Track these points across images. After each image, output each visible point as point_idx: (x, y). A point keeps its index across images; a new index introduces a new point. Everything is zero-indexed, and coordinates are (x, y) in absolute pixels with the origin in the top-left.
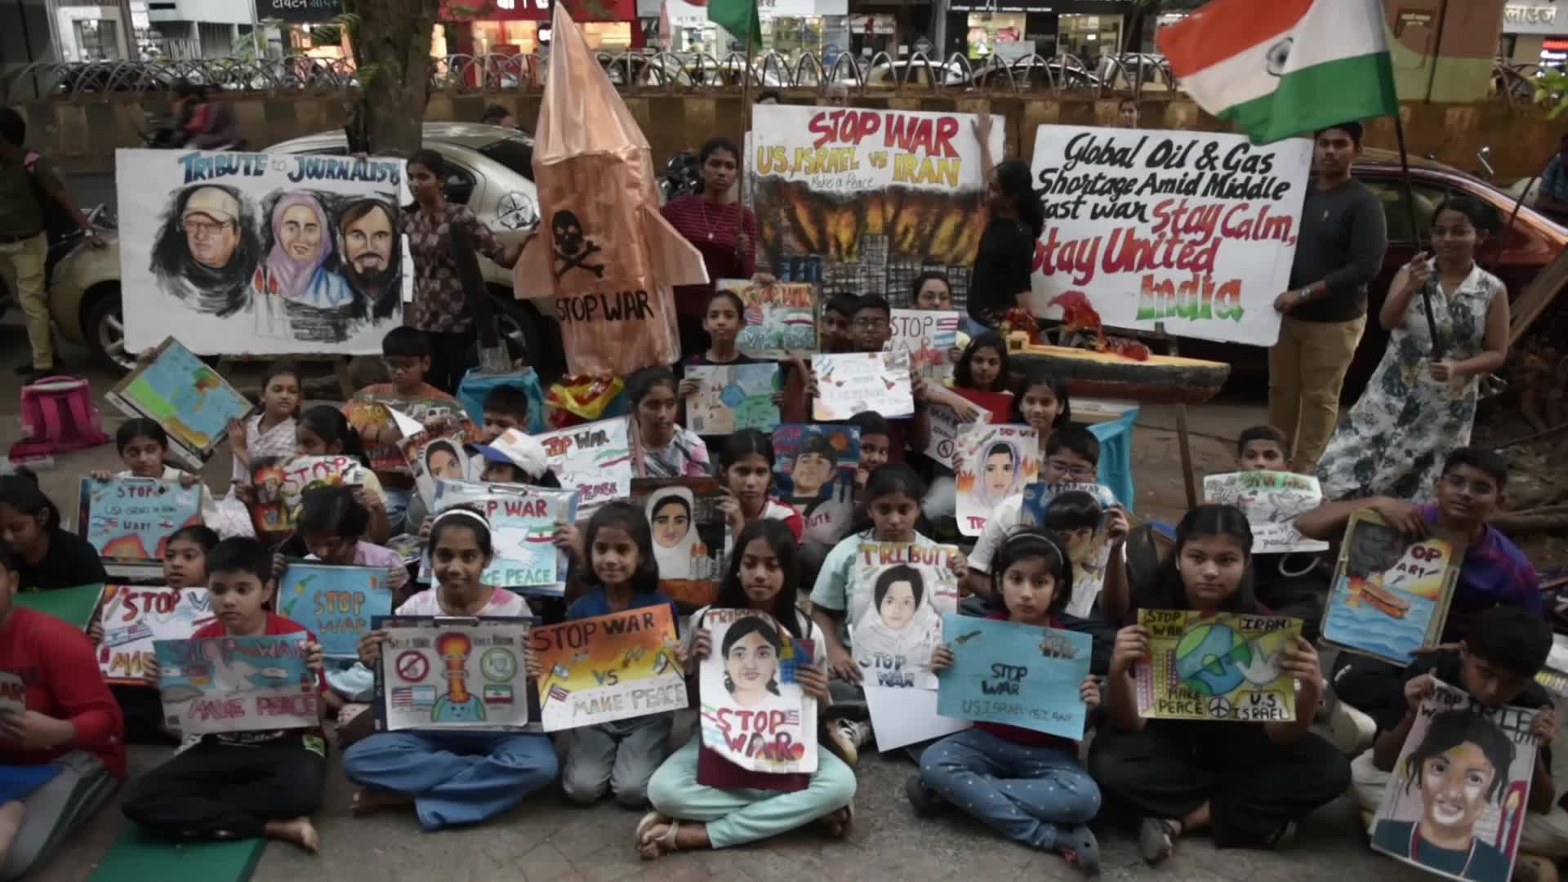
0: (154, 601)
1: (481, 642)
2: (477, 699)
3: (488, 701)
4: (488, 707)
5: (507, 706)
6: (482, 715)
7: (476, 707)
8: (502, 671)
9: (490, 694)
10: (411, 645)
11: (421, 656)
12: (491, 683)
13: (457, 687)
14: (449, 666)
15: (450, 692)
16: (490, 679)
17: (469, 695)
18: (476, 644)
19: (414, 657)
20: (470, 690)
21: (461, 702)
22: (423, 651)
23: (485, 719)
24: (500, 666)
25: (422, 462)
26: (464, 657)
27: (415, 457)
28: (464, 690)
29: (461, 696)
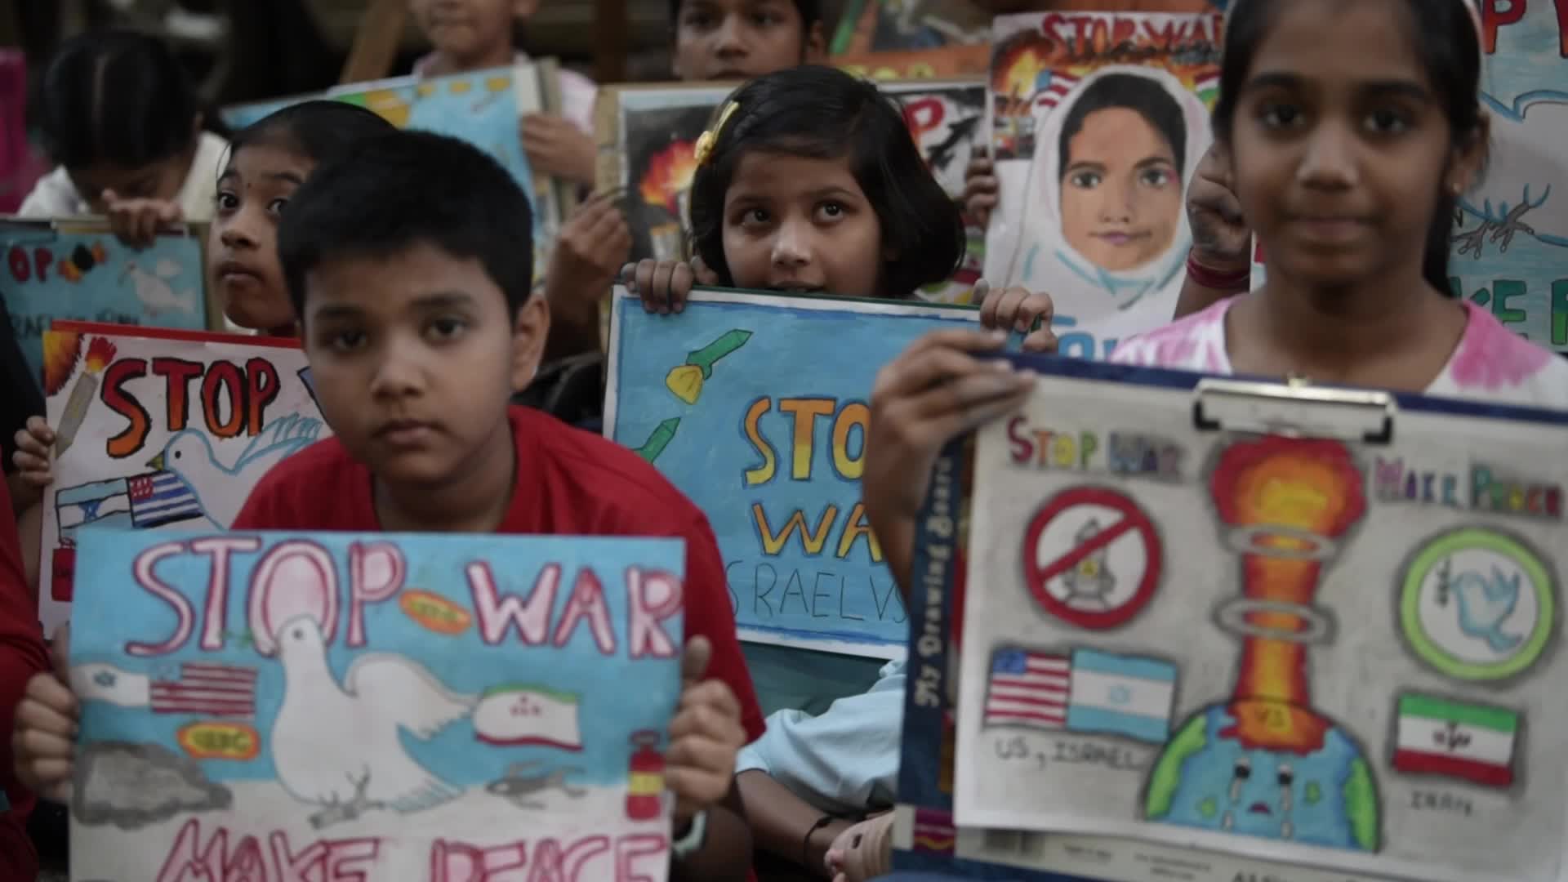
0: (195, 386)
1: (1413, 489)
2: (1358, 747)
3: (1408, 763)
4: (1397, 789)
5: (1487, 801)
6: (1364, 817)
7: (1343, 780)
8: (1492, 635)
9: (1418, 734)
10: (1100, 458)
11: (1135, 517)
12: (1427, 682)
13: (1272, 683)
14: (1251, 577)
15: (1241, 693)
16: (1426, 666)
17: (1325, 722)
18: (1386, 497)
19: (1107, 517)
20: (1328, 698)
21: (1276, 748)
22: (1148, 494)
23: (1378, 845)
24: (1482, 611)
25: (1048, 124)
26: (1326, 548)
27: (1027, 91)
28: (1301, 698)
29: (1284, 724)
